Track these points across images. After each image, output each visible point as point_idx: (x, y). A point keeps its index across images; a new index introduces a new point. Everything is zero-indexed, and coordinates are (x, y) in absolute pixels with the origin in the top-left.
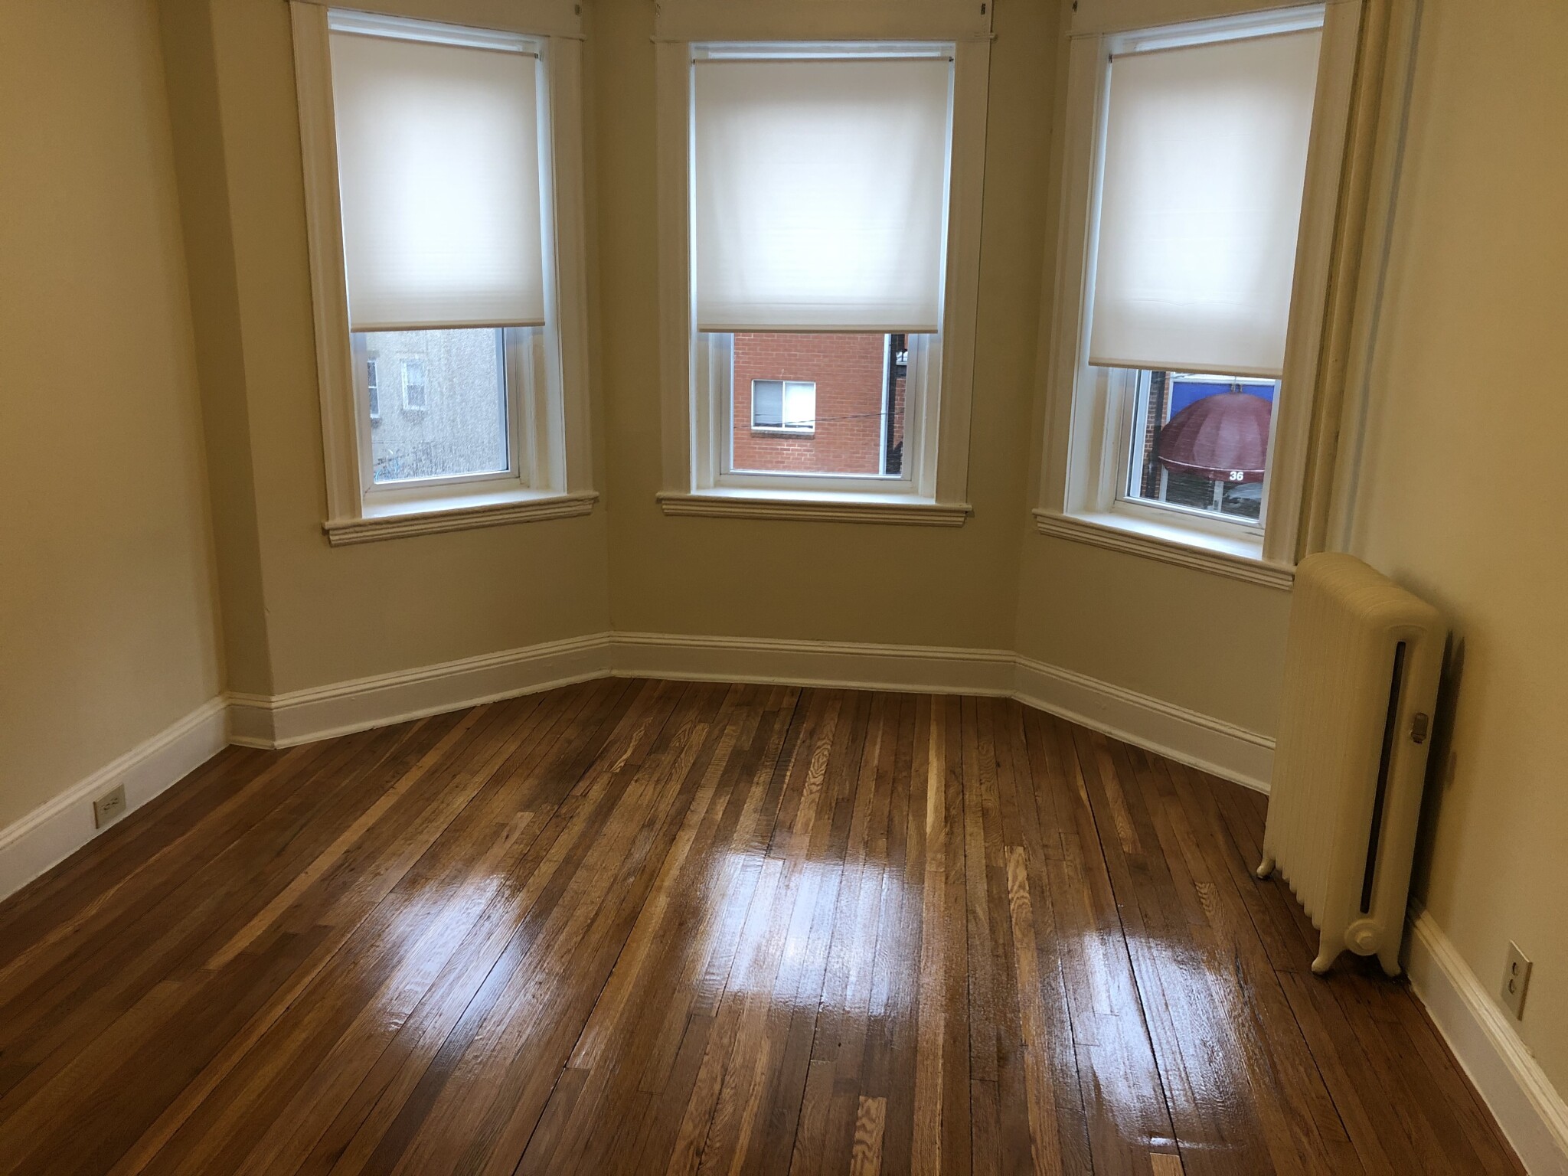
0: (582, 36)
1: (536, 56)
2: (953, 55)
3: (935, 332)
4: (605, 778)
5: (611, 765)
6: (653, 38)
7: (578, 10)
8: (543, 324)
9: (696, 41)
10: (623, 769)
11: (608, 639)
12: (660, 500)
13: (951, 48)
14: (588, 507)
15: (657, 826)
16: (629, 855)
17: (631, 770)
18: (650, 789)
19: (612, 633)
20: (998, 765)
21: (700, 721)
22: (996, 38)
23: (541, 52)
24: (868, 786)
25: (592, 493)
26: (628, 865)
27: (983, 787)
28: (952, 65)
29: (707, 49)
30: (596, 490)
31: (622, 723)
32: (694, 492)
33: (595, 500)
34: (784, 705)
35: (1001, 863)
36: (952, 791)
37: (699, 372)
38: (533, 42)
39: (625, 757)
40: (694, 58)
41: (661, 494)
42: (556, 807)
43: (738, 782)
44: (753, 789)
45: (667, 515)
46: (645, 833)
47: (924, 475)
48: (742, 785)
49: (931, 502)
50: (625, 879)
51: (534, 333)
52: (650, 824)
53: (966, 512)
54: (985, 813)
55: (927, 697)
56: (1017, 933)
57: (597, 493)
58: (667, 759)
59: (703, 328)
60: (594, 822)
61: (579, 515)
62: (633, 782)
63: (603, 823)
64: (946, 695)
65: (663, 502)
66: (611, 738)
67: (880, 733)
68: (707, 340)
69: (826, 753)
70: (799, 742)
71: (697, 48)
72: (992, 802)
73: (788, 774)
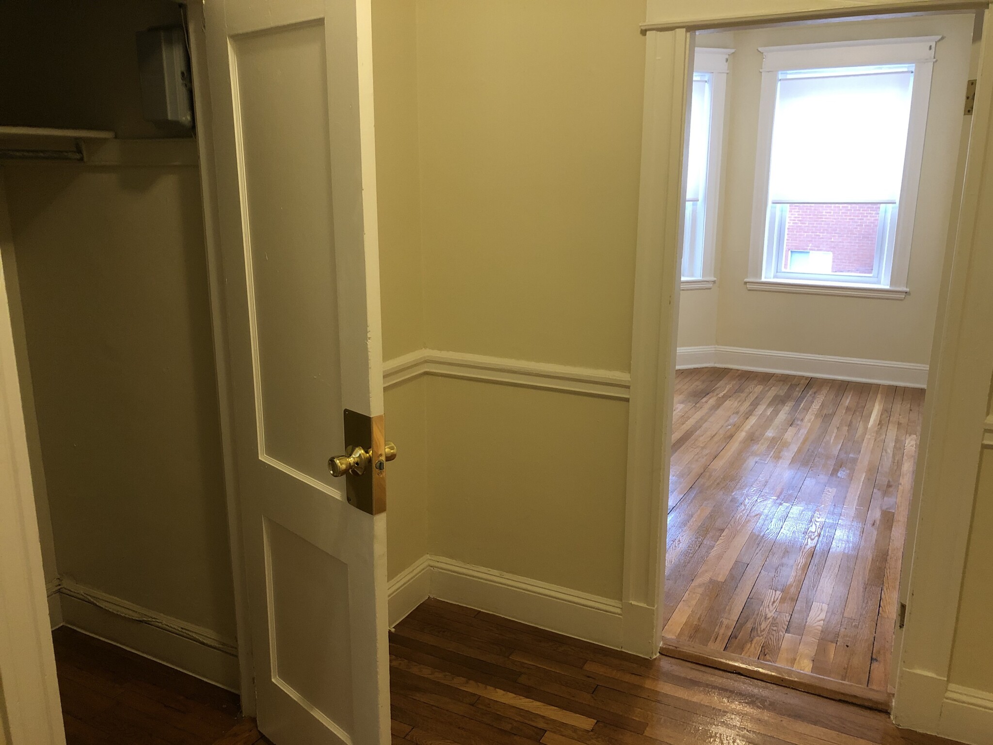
0: (728, 72)
1: (706, 82)
2: (913, 70)
3: (895, 203)
4: (715, 398)
5: (717, 395)
6: (761, 70)
7: (727, 60)
8: (698, 200)
9: (781, 70)
10: (723, 397)
11: (714, 349)
12: (746, 283)
13: (912, 67)
14: (710, 285)
15: (740, 414)
16: (728, 420)
17: (726, 397)
18: (736, 402)
19: (717, 346)
20: (911, 410)
21: (759, 385)
22: (936, 61)
23: (708, 80)
24: (841, 411)
25: (713, 279)
26: (728, 422)
27: (901, 417)
28: (913, 74)
29: (787, 73)
30: (714, 277)
31: (721, 382)
32: (763, 279)
33: (714, 282)
34: (802, 382)
35: (903, 438)
36: (884, 416)
37: (770, 222)
38: (705, 75)
39: (724, 393)
40: (780, 78)
41: (746, 280)
42: (694, 404)
43: (777, 405)
44: (785, 407)
45: (749, 290)
46: (735, 415)
47: (884, 274)
48: (779, 406)
49: (887, 287)
50: (727, 426)
51: (693, 205)
52: (737, 413)
53: (906, 293)
54: (899, 424)
55: (878, 386)
56: (905, 458)
57: (715, 279)
58: (743, 395)
59: (774, 202)
60: (711, 410)
61: (706, 289)
62: (728, 401)
63: (716, 410)
64: (888, 386)
65: (747, 284)
66: (716, 386)
67: (851, 396)
68: (775, 208)
69: (822, 399)
70: (808, 395)
71: (781, 73)
72: (903, 421)
73: (802, 404)
